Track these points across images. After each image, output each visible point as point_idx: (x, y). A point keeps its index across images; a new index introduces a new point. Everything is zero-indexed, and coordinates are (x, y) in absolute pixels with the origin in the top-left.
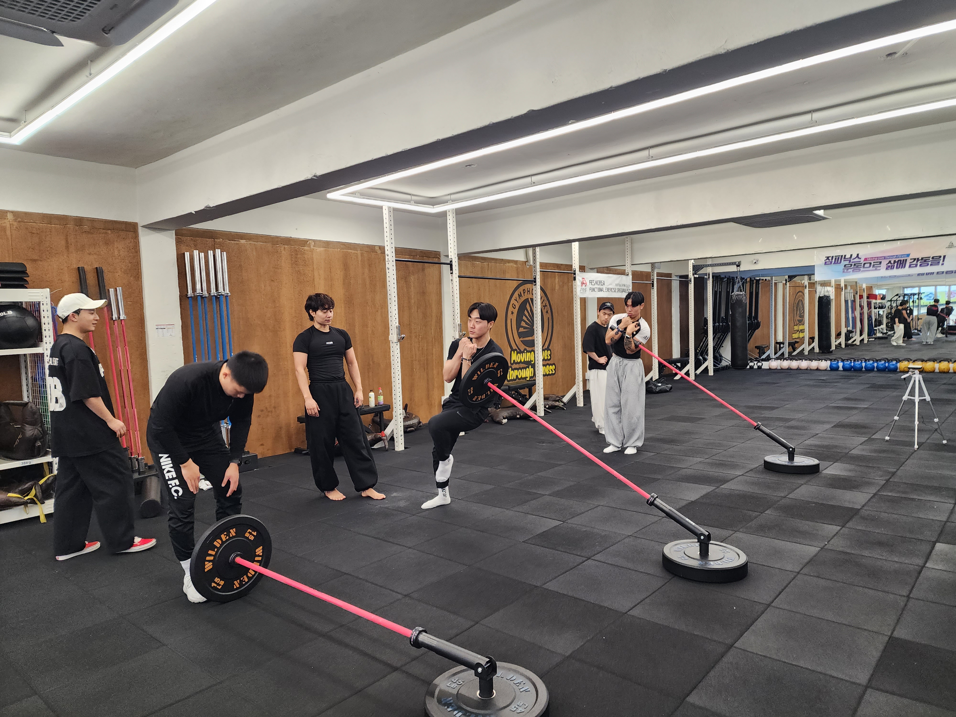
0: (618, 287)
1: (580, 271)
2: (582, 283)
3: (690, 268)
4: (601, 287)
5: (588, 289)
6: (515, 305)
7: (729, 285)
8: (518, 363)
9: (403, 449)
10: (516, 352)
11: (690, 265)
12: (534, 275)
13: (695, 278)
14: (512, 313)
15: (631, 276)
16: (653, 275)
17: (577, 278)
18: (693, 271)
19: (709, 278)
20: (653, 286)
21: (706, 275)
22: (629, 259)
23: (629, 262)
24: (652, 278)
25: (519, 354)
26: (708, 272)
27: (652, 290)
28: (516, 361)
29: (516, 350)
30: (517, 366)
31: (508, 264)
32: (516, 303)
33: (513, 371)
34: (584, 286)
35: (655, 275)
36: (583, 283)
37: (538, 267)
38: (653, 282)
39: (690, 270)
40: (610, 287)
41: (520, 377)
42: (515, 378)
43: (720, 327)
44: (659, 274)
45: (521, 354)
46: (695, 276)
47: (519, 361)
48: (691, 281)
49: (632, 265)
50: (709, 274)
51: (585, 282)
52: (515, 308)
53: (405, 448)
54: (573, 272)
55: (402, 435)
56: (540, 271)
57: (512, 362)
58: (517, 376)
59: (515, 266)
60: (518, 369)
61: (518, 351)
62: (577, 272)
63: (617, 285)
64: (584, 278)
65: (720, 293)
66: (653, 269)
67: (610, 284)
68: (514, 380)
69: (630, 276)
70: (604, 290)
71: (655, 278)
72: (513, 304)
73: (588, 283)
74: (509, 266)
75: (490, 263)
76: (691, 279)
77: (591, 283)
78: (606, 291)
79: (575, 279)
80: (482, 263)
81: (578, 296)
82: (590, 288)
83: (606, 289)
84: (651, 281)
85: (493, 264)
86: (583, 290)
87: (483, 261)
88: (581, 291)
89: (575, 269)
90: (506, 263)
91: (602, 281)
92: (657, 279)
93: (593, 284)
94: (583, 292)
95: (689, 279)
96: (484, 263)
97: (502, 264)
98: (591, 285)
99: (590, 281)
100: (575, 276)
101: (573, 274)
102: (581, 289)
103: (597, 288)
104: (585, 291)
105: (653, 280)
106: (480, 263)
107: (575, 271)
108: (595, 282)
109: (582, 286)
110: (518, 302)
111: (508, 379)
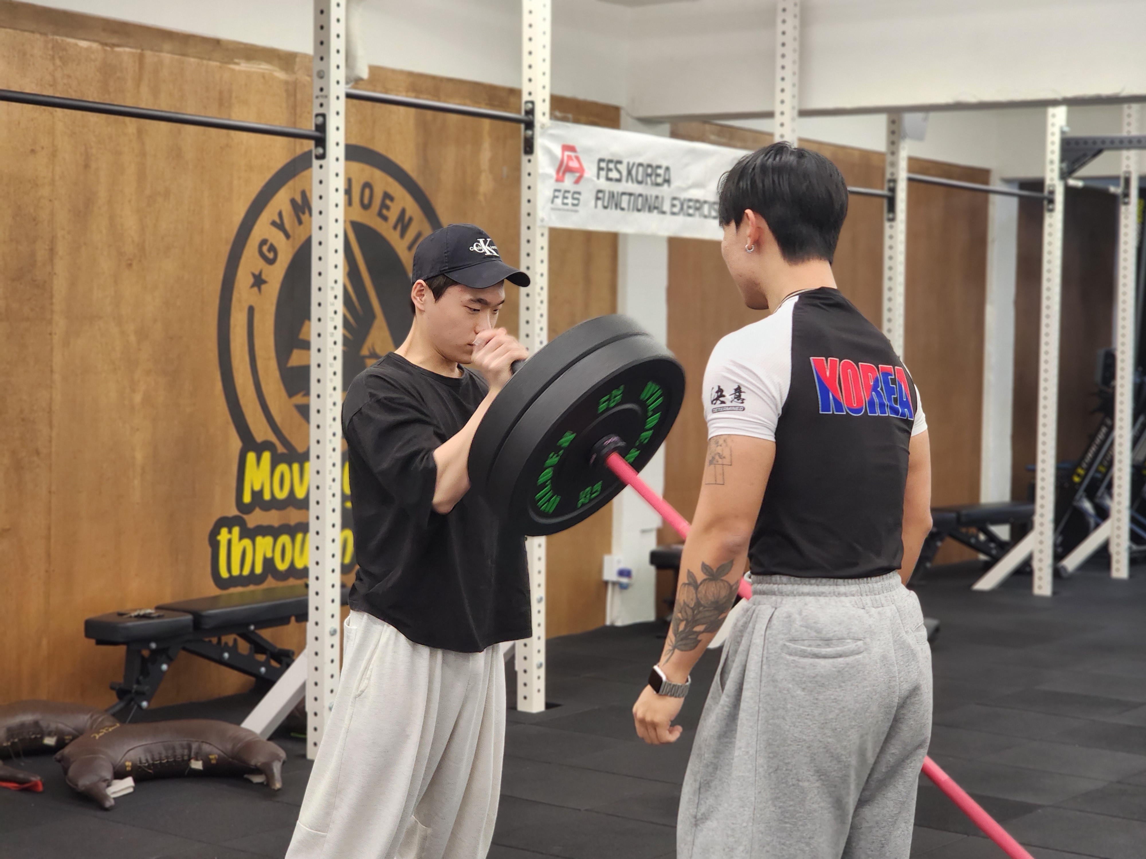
1: (553, 117)
2: (565, 169)
3: (1049, 148)
4: (654, 191)
5: (588, 196)
6: (272, 248)
8: (275, 504)
10: (266, 456)
11: (1050, 139)
12: (319, 110)
13: (1068, 190)
14: (259, 281)
16: (893, 164)
17: (540, 142)
18: (1062, 161)
19: (1126, 195)
20: (892, 208)
21: (1117, 185)
22: (788, 84)
23: (787, 96)
24: (888, 176)
25: (283, 467)
26: (1121, 172)
27: (887, 224)
28: (267, 496)
29: (267, 446)
30: (273, 518)
31: (243, 66)
32: (277, 238)
33: (247, 542)
34: (570, 178)
35: (903, 165)
36: (569, 170)
37: (338, 75)
38: (893, 190)
39: (1049, 157)
40: (697, 194)
41: (282, 566)
42: (258, 570)
44: (915, 164)
45: (296, 467)
46: (1072, 182)
47: (281, 495)
48: (1051, 201)
49: (802, 113)
50: (1127, 181)
51: (574, 164)
52: (271, 262)
54: (522, 116)
56: (349, 96)
57: (247, 498)
58: (269, 563)
59: (281, 75)
60: (275, 532)
61: (281, 449)
62: (542, 118)
64: (572, 149)
66: (895, 137)
67: (698, 185)
68: (253, 579)
70: (666, 207)
71: (903, 175)
72: (264, 242)
73: (590, 171)
74: (249, 75)
75: (148, 53)
76: (1052, 193)
77: (603, 173)
78: (676, 210)
79: (529, 147)
80: (108, 49)
81: (539, 223)
82: (599, 191)
83: (676, 202)
84: (886, 186)
85: (167, 57)
86: (565, 198)
87: (115, 40)
88: (558, 201)
89: (532, 103)
90: (236, 60)
91: (659, 167)
92: (910, 180)
93: (614, 175)
94: (566, 207)
95: (1046, 193)
96: (118, 49)
97: (214, 64)
98: (602, 180)
99: (603, 165)
100: (529, 133)
101: (522, 126)
102: (557, 194)
103: (630, 194)
104: (576, 202)
105: (892, 185)
106: (95, 45)
107: (530, 112)
108: (623, 168)
109: (559, 180)
110: (287, 236)
111: (224, 573)
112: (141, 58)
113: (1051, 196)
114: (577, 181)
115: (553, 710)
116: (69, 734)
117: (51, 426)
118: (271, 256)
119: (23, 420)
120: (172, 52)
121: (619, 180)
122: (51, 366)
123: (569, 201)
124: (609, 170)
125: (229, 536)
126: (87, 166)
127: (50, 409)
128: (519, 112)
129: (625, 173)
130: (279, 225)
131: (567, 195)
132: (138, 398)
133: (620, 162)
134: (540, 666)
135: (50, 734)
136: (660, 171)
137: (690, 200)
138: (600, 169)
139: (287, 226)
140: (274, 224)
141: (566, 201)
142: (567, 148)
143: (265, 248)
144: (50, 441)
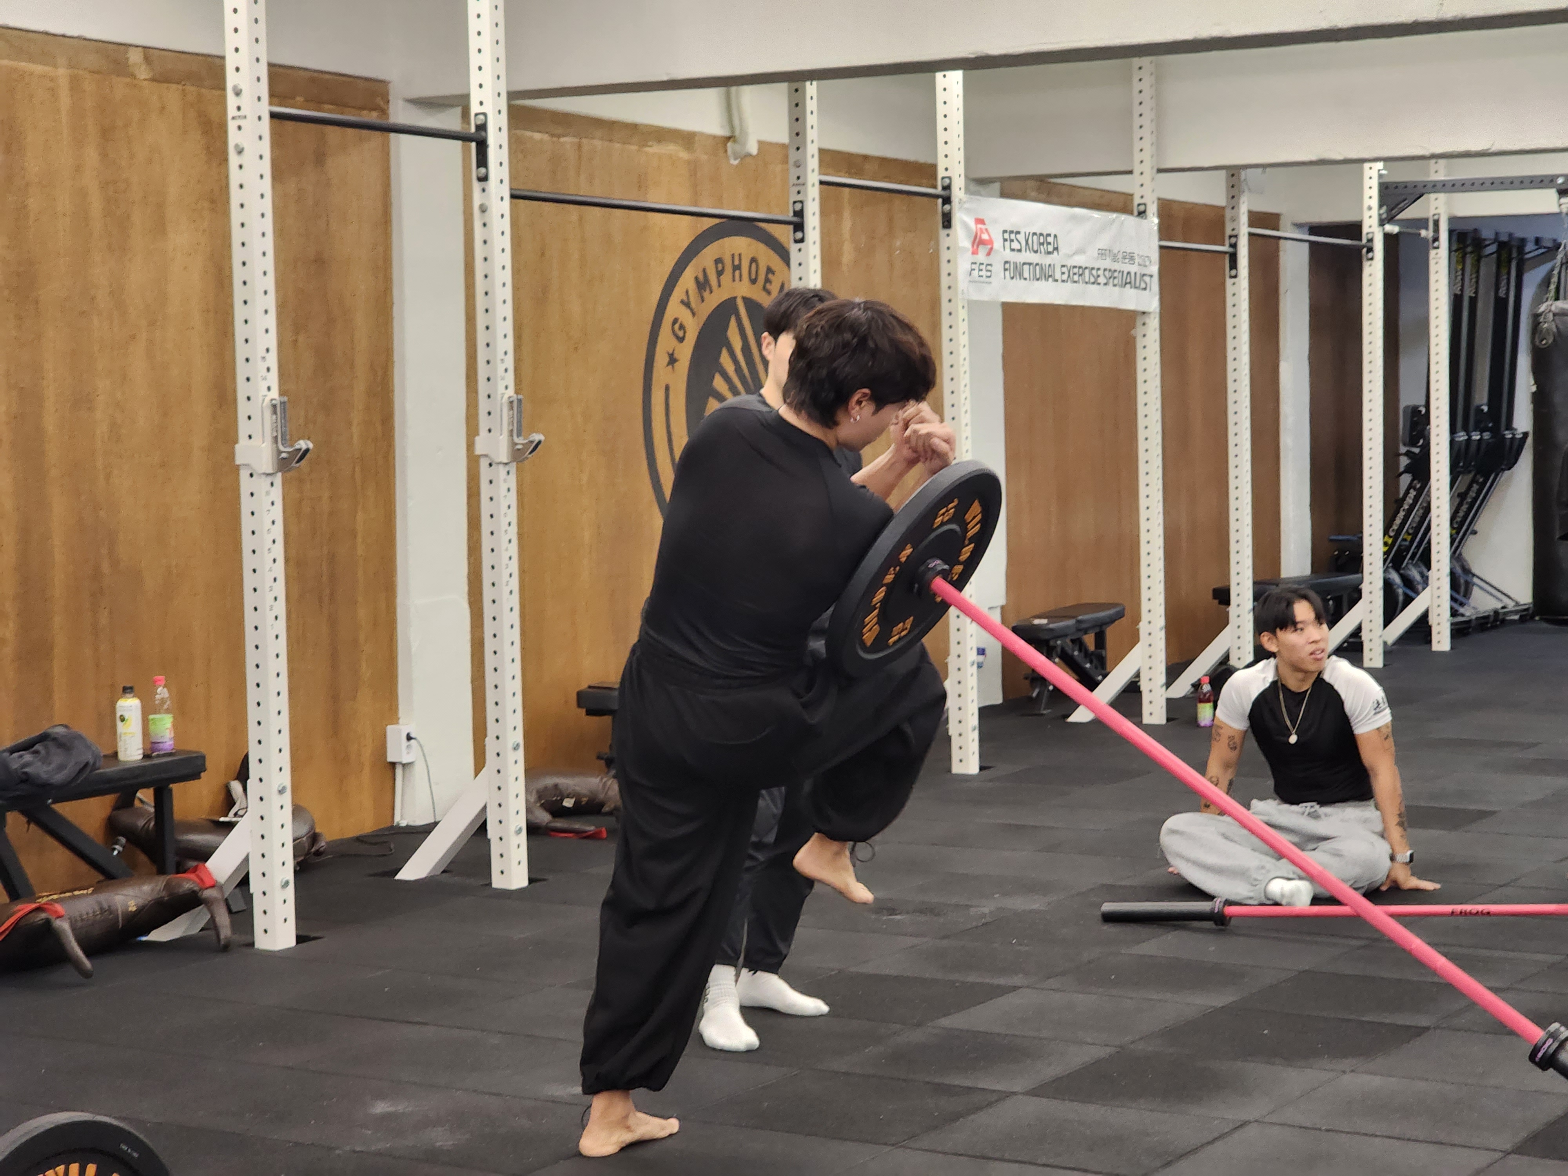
0: (1107, 263)
1: (968, 191)
2: (978, 242)
3: (1367, 193)
4: (1047, 260)
6: (682, 327)
7: (1504, 271)
9: (292, 943)
11: (1367, 183)
12: (794, 197)
13: (1387, 237)
14: (672, 360)
15: (1156, 221)
16: (1233, 220)
17: (959, 217)
18: (1381, 206)
19: (1436, 239)
20: (1234, 264)
21: (1429, 228)
22: (1146, 144)
23: (1146, 156)
24: (1228, 232)
26: (1430, 213)
27: (1229, 282)
31: (655, 149)
32: (685, 316)
34: (982, 251)
35: (1244, 219)
36: (981, 242)
37: (813, 163)
38: (1234, 246)
39: (1367, 202)
40: (1080, 260)
43: (1473, 448)
46: (1389, 228)
48: (1370, 250)
49: (1160, 171)
50: (1436, 223)
51: (985, 237)
52: (681, 340)
53: (300, 939)
54: (939, 191)
55: (287, 883)
56: (822, 183)
59: (684, 155)
62: (958, 193)
63: (1102, 253)
65: (1473, 301)
66: (1234, 192)
67: (1080, 251)
69: (1153, 221)
70: (1058, 276)
71: (1244, 230)
72: (675, 321)
73: (998, 244)
74: (661, 155)
75: (584, 141)
76: (1370, 240)
77: (1007, 244)
78: (1065, 277)
79: (947, 221)
80: (555, 139)
81: (960, 296)
82: (1006, 262)
83: (1064, 270)
84: (1227, 243)
85: (598, 143)
86: (980, 270)
87: (560, 131)
88: (975, 273)
89: (950, 178)
90: (650, 143)
91: (1049, 235)
92: (1251, 235)
93: (1015, 245)
94: (981, 279)
95: (1364, 241)
96: (562, 139)
97: (634, 148)
98: (1008, 250)
99: (1006, 236)
100: (947, 207)
101: (940, 201)
102: (974, 266)
103: (1030, 264)
104: (989, 274)
105: (1233, 240)
106: (546, 137)
107: (947, 188)
108: (1021, 237)
109: (975, 253)
110: (694, 314)
112: (579, 146)
113: (1369, 244)
114: (989, 254)
115: (985, 772)
116: (585, 796)
118: (681, 334)
120: (602, 139)
121: (1020, 251)
123: (983, 273)
124: (1012, 241)
126: (543, 254)
128: (935, 187)
129: (1023, 243)
130: (687, 304)
131: (981, 267)
132: (585, 478)
133: (1018, 233)
135: (568, 796)
136: (1050, 239)
137: (1075, 267)
138: (1005, 240)
139: (693, 305)
140: (682, 302)
141: (981, 273)
142: (979, 221)
143: (677, 326)
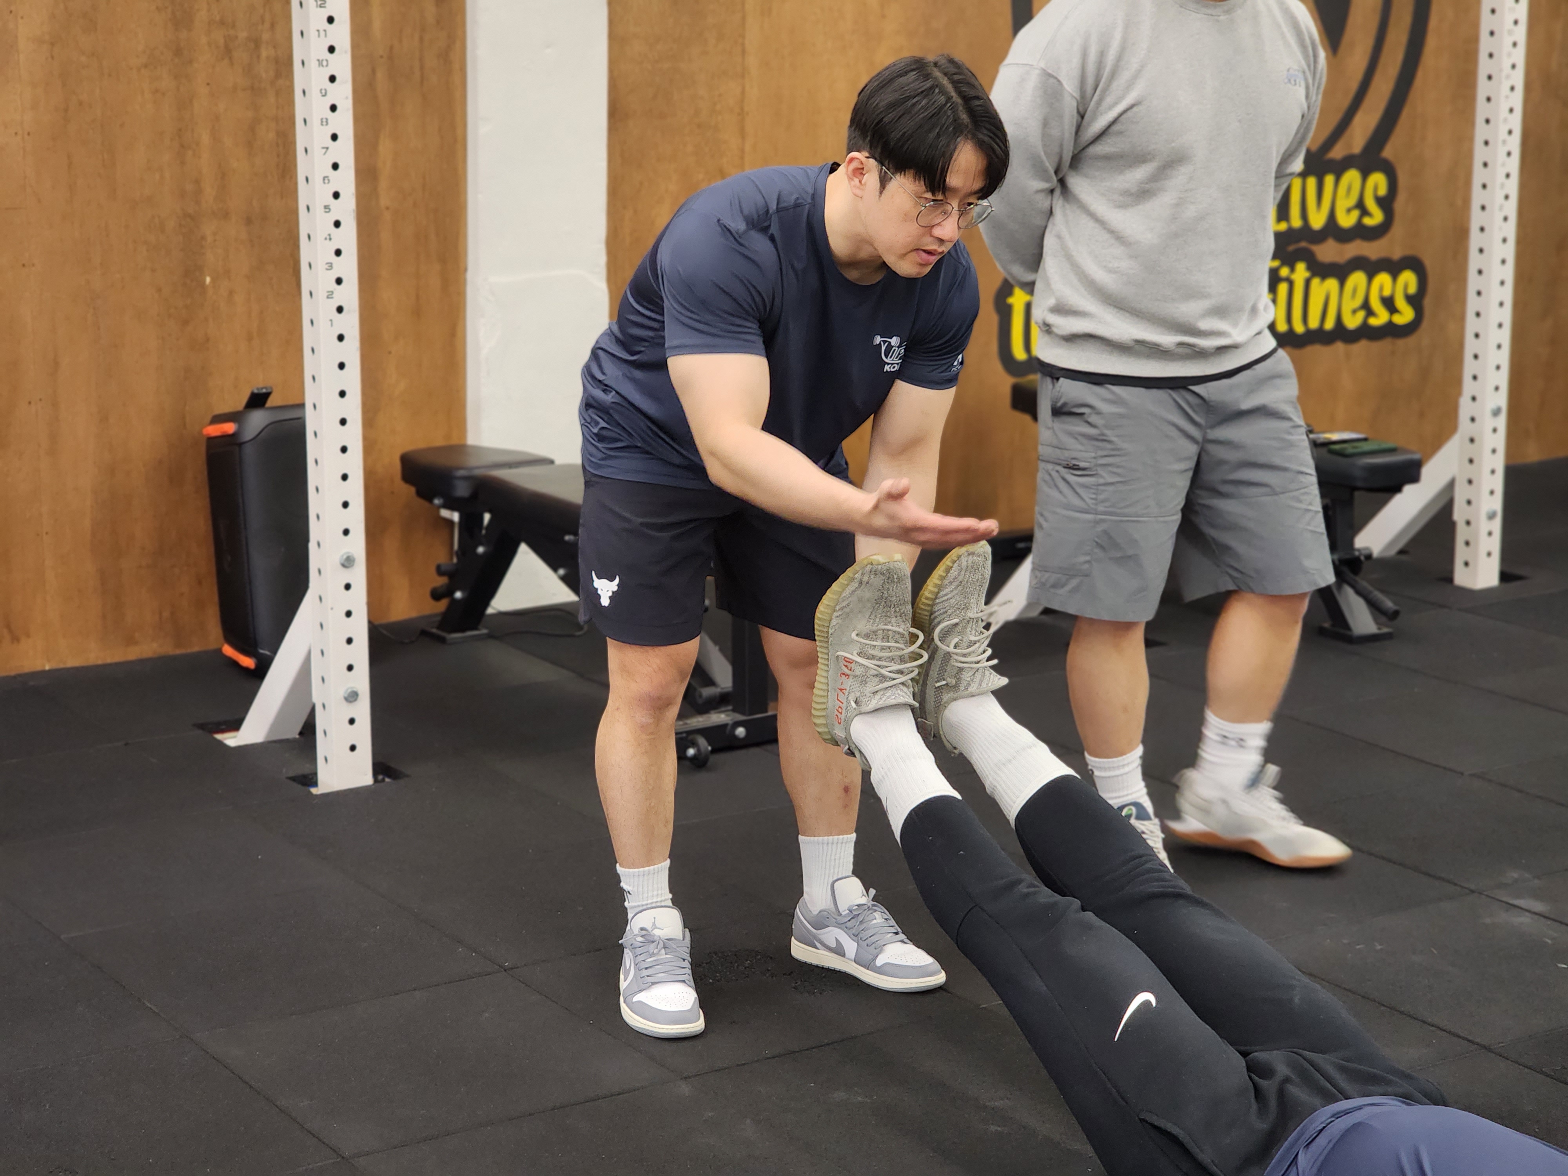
111: (1019, 354)
117: (743, 134)
119: (699, 126)
122: (743, 44)
125: (1027, 298)
127: (742, 109)
134: (1491, 516)
144: (742, 158)
